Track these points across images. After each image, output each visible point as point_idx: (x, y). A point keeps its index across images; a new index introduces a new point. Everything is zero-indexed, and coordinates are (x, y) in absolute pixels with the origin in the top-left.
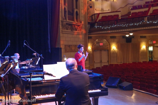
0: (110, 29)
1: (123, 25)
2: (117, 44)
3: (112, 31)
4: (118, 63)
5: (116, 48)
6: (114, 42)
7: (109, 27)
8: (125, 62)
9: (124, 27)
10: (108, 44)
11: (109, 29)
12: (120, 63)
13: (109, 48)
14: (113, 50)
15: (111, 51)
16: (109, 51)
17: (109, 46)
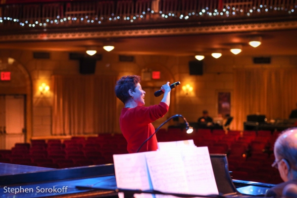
0: (47, 28)
1: (88, 19)
2: (53, 77)
3: (52, 37)
4: (55, 135)
5: (51, 89)
6: (43, 69)
7: (45, 21)
8: (76, 132)
9: (90, 25)
10: (27, 76)
11: (42, 27)
12: (61, 135)
13: (29, 88)
14: (42, 96)
15: (34, 100)
16: (28, 98)
17: (28, 83)
